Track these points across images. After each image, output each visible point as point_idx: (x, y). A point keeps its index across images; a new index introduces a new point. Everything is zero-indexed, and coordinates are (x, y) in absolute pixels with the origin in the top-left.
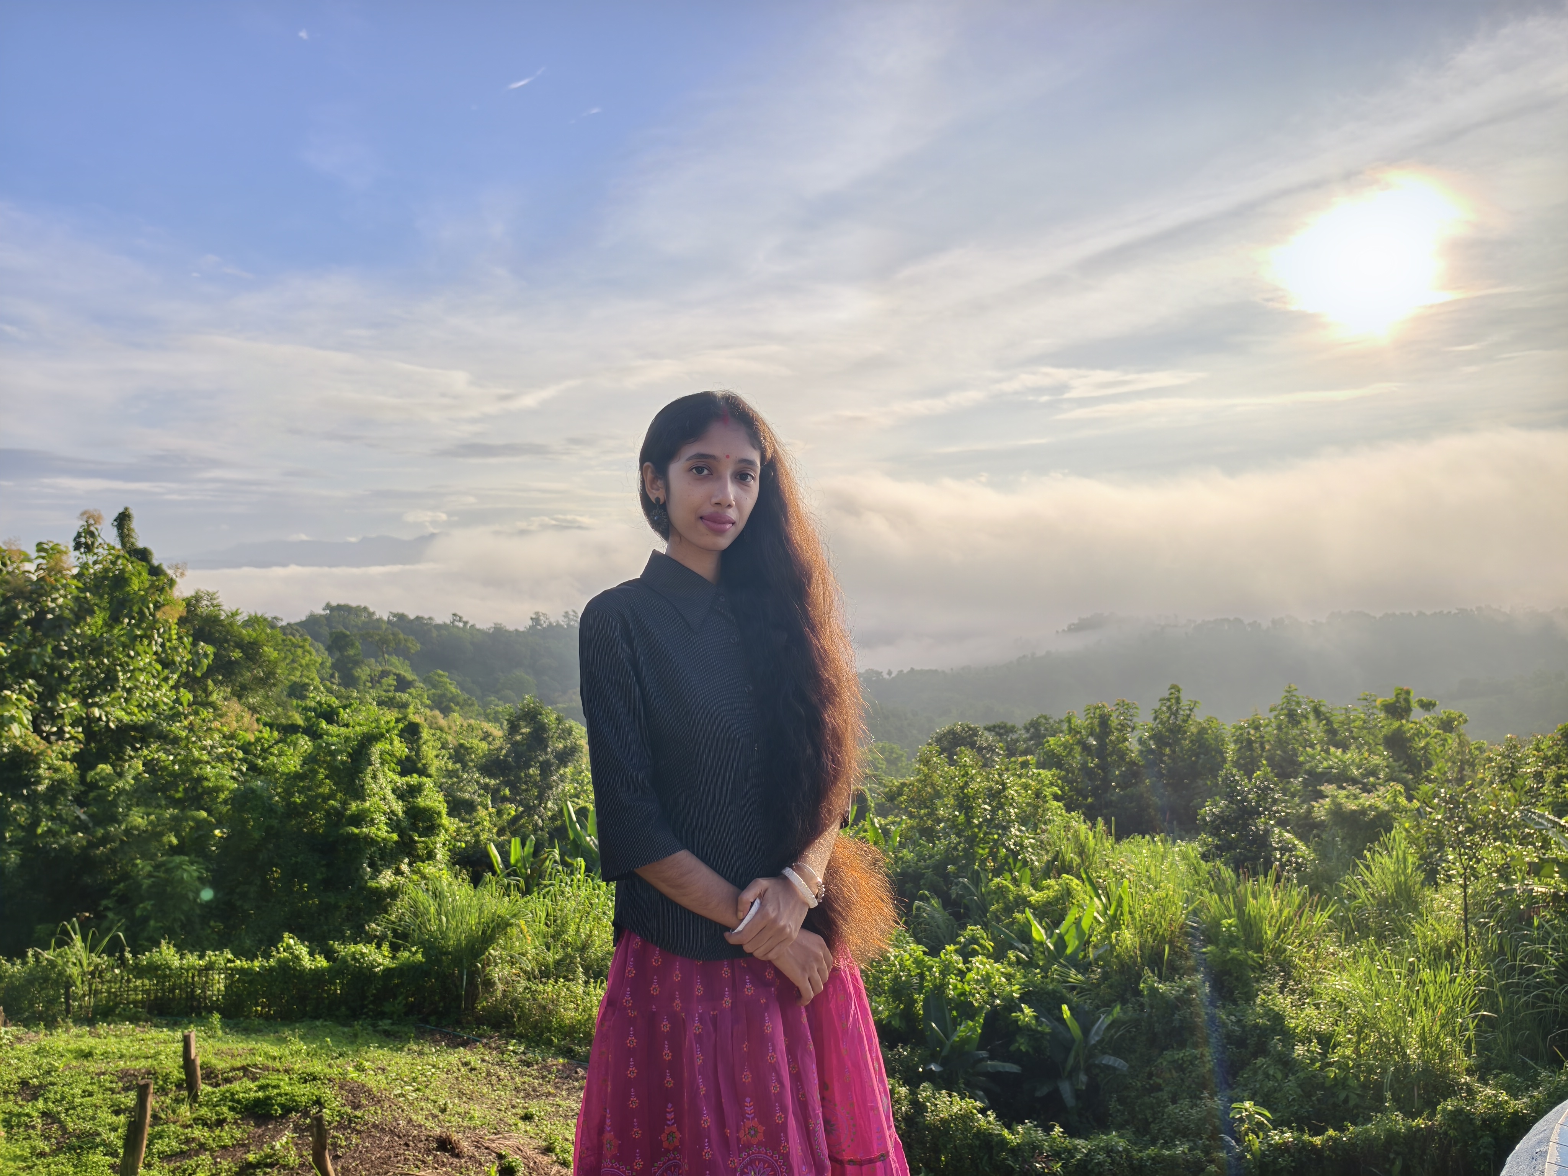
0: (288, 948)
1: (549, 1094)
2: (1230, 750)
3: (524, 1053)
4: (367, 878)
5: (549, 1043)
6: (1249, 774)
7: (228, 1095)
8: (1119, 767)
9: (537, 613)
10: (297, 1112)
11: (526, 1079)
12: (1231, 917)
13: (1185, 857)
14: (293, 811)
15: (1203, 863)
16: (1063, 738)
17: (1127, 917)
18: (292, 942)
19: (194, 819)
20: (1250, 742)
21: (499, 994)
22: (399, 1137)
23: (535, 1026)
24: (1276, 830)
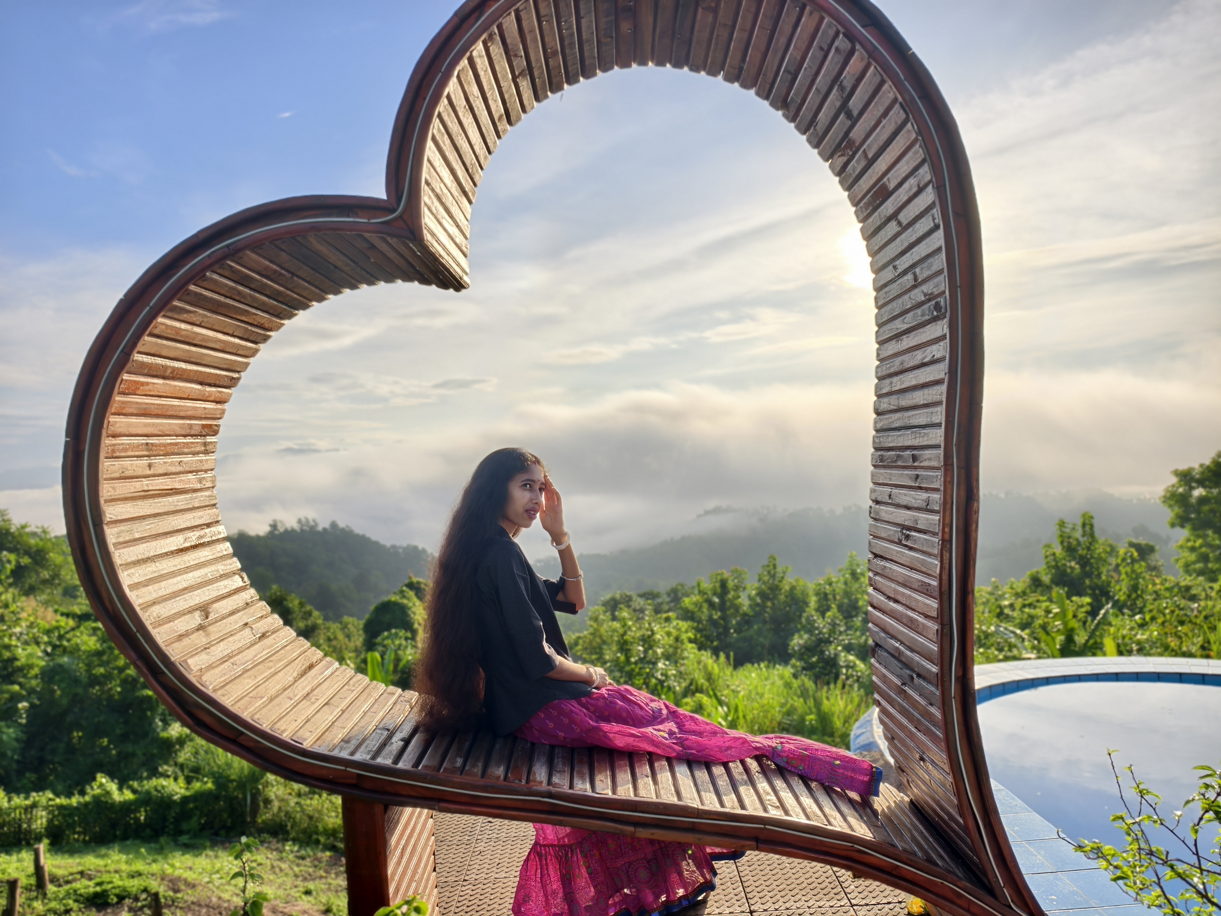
0: (101, 785)
1: (321, 877)
2: (813, 601)
3: (298, 851)
4: (159, 730)
5: (318, 842)
6: (823, 614)
7: (71, 891)
8: (735, 617)
9: (275, 521)
10: (129, 898)
11: (302, 868)
12: (811, 713)
13: (782, 677)
14: (94, 681)
15: (794, 681)
16: (696, 598)
17: (741, 721)
18: (104, 780)
19: (8, 691)
20: (826, 595)
21: (275, 809)
22: (214, 909)
23: (304, 831)
24: (843, 654)
